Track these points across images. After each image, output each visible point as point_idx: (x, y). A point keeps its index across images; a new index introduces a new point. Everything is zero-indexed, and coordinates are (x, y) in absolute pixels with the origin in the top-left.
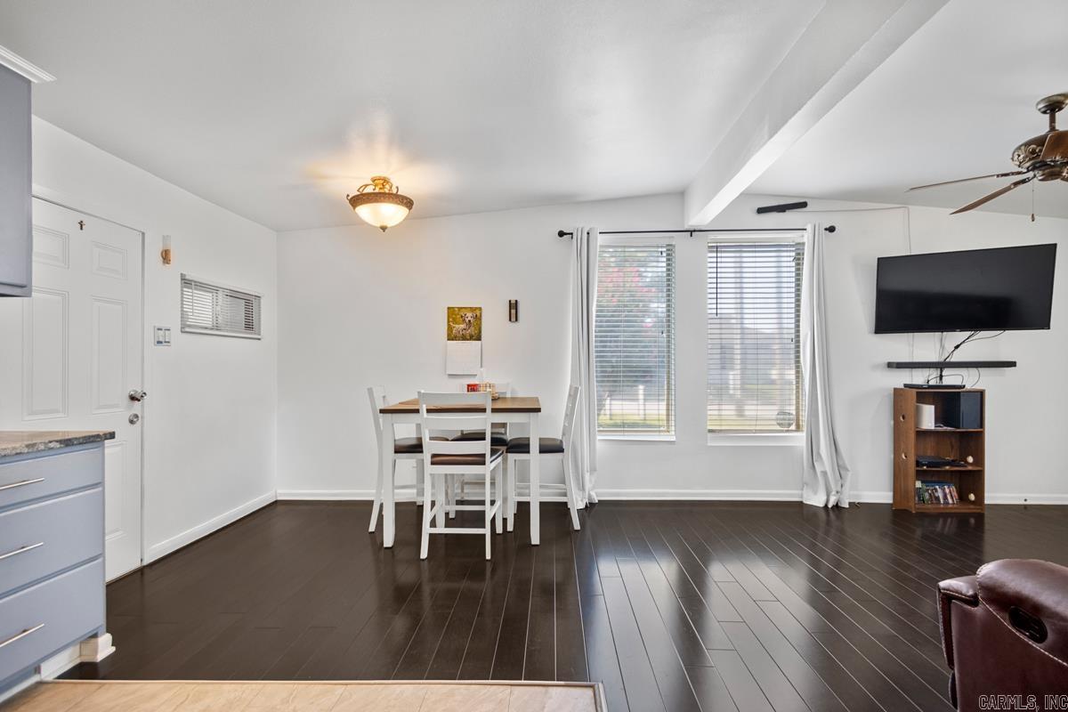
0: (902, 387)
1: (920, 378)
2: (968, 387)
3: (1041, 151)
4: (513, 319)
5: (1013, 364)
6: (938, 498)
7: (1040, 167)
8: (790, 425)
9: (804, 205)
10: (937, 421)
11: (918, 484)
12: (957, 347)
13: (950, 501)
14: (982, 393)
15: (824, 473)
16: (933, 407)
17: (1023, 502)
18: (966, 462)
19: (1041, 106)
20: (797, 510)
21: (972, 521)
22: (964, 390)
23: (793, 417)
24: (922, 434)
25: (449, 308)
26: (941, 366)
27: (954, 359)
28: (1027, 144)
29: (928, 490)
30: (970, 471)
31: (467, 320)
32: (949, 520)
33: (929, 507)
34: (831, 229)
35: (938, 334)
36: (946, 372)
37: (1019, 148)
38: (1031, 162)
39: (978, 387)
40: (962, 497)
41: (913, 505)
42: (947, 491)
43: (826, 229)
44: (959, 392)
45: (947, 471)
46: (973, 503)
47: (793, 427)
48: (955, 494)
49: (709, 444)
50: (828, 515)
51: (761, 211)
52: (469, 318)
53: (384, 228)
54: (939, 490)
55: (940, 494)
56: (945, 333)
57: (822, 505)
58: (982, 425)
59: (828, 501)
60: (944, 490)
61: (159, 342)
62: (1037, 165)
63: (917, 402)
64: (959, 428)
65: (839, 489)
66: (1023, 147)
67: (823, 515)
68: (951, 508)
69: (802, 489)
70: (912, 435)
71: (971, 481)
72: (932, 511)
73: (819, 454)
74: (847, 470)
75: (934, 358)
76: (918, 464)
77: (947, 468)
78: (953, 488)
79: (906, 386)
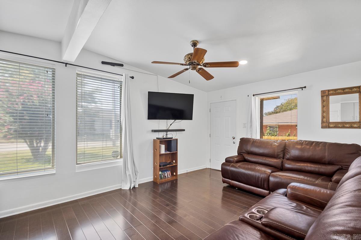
0: (156, 139)
1: (161, 135)
2: (174, 138)
3: (191, 58)
5: (184, 130)
6: (166, 176)
7: (192, 64)
8: (118, 156)
9: (122, 65)
10: (165, 150)
11: (160, 173)
12: (171, 125)
13: (169, 177)
14: (177, 140)
15: (130, 175)
16: (164, 145)
17: (187, 172)
18: (173, 162)
19: (191, 43)
20: (119, 192)
21: (175, 182)
22: (172, 139)
23: (119, 153)
24: (161, 155)
26: (167, 131)
27: (170, 129)
28: (188, 55)
29: (163, 174)
30: (174, 166)
32: (169, 183)
33: (163, 180)
34: (133, 78)
35: (166, 120)
36: (168, 133)
37: (186, 56)
38: (189, 62)
39: (176, 138)
40: (172, 174)
41: (159, 181)
42: (168, 173)
43: (130, 77)
44: (171, 140)
45: (168, 167)
46: (175, 175)
47: (119, 157)
48: (170, 174)
49: (76, 172)
50: (130, 192)
51: (103, 63)
54: (166, 173)
55: (166, 175)
56: (168, 120)
57: (128, 188)
58: (177, 150)
59: (131, 186)
60: (167, 173)
62: (191, 63)
63: (160, 144)
64: (171, 152)
65: (135, 180)
66: (187, 56)
67: (129, 192)
68: (169, 179)
69: (122, 183)
70: (158, 156)
71: (174, 169)
72: (164, 182)
73: (128, 168)
74: (138, 172)
75: (165, 128)
76: (160, 166)
77: (168, 166)
78: (170, 172)
79: (157, 138)
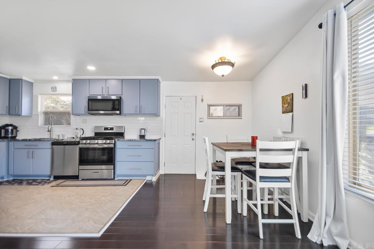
4: (304, 97)
25: (282, 97)
31: (288, 102)
52: (289, 101)
53: (223, 76)
61: (200, 122)
